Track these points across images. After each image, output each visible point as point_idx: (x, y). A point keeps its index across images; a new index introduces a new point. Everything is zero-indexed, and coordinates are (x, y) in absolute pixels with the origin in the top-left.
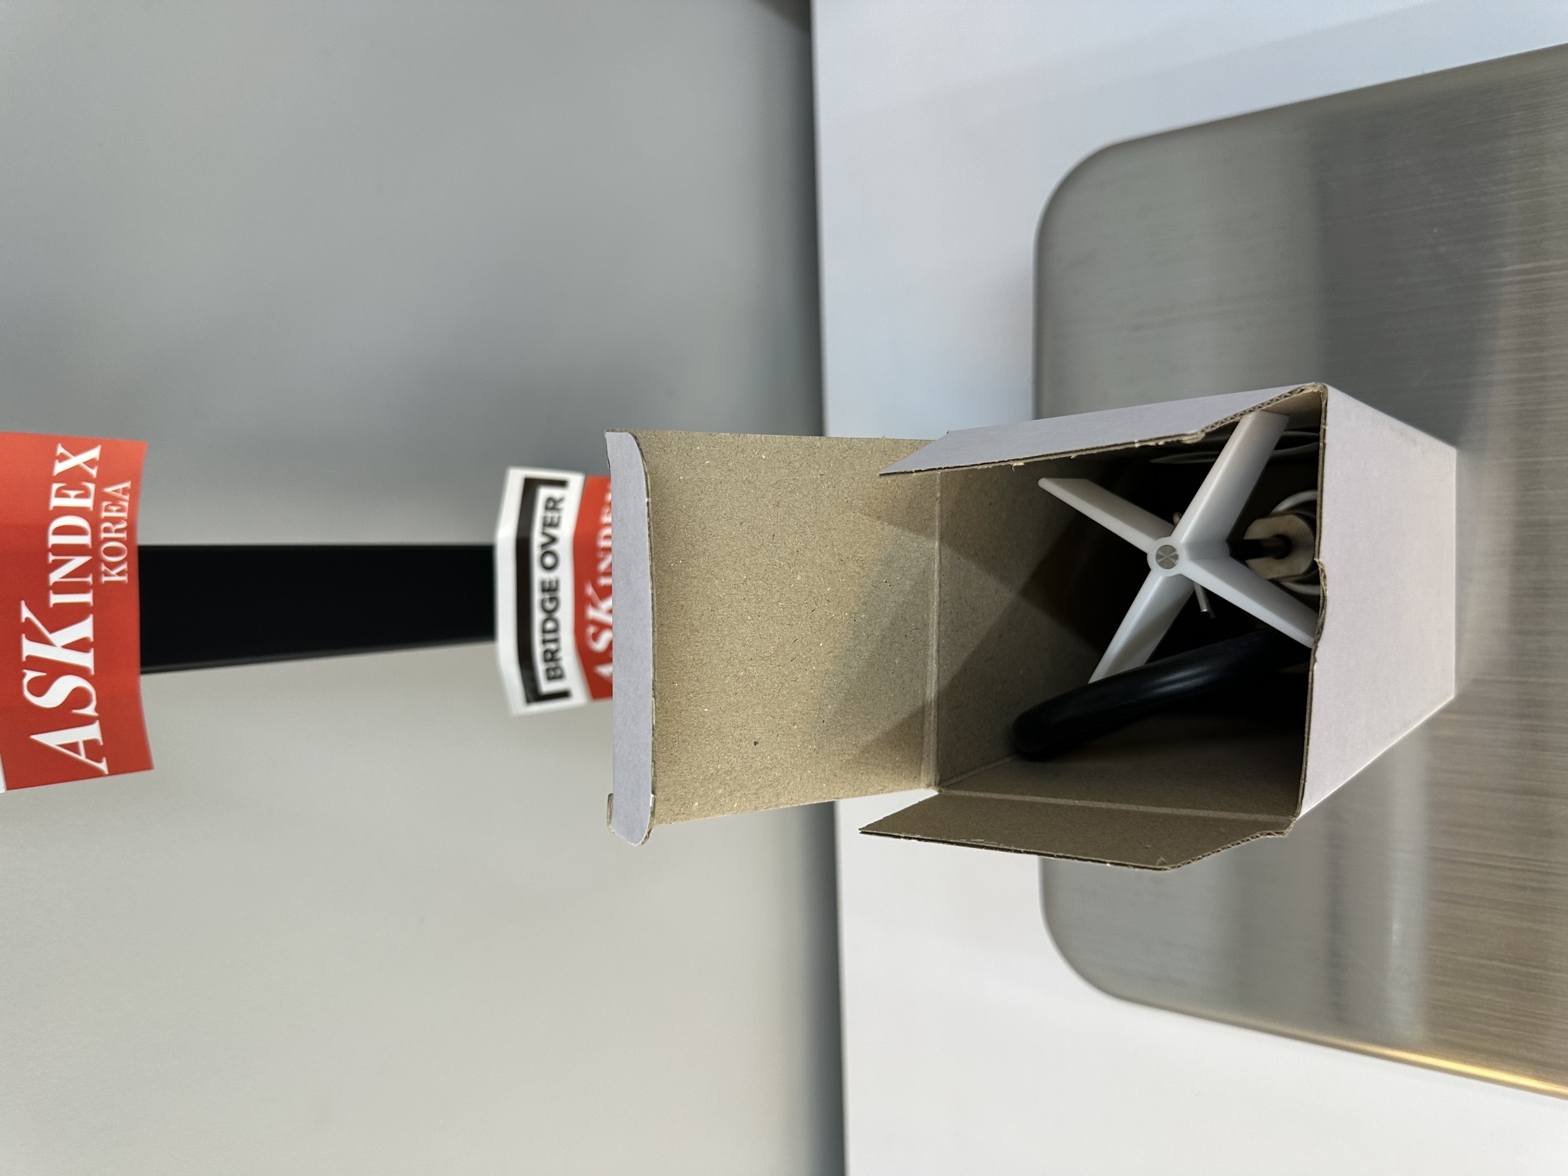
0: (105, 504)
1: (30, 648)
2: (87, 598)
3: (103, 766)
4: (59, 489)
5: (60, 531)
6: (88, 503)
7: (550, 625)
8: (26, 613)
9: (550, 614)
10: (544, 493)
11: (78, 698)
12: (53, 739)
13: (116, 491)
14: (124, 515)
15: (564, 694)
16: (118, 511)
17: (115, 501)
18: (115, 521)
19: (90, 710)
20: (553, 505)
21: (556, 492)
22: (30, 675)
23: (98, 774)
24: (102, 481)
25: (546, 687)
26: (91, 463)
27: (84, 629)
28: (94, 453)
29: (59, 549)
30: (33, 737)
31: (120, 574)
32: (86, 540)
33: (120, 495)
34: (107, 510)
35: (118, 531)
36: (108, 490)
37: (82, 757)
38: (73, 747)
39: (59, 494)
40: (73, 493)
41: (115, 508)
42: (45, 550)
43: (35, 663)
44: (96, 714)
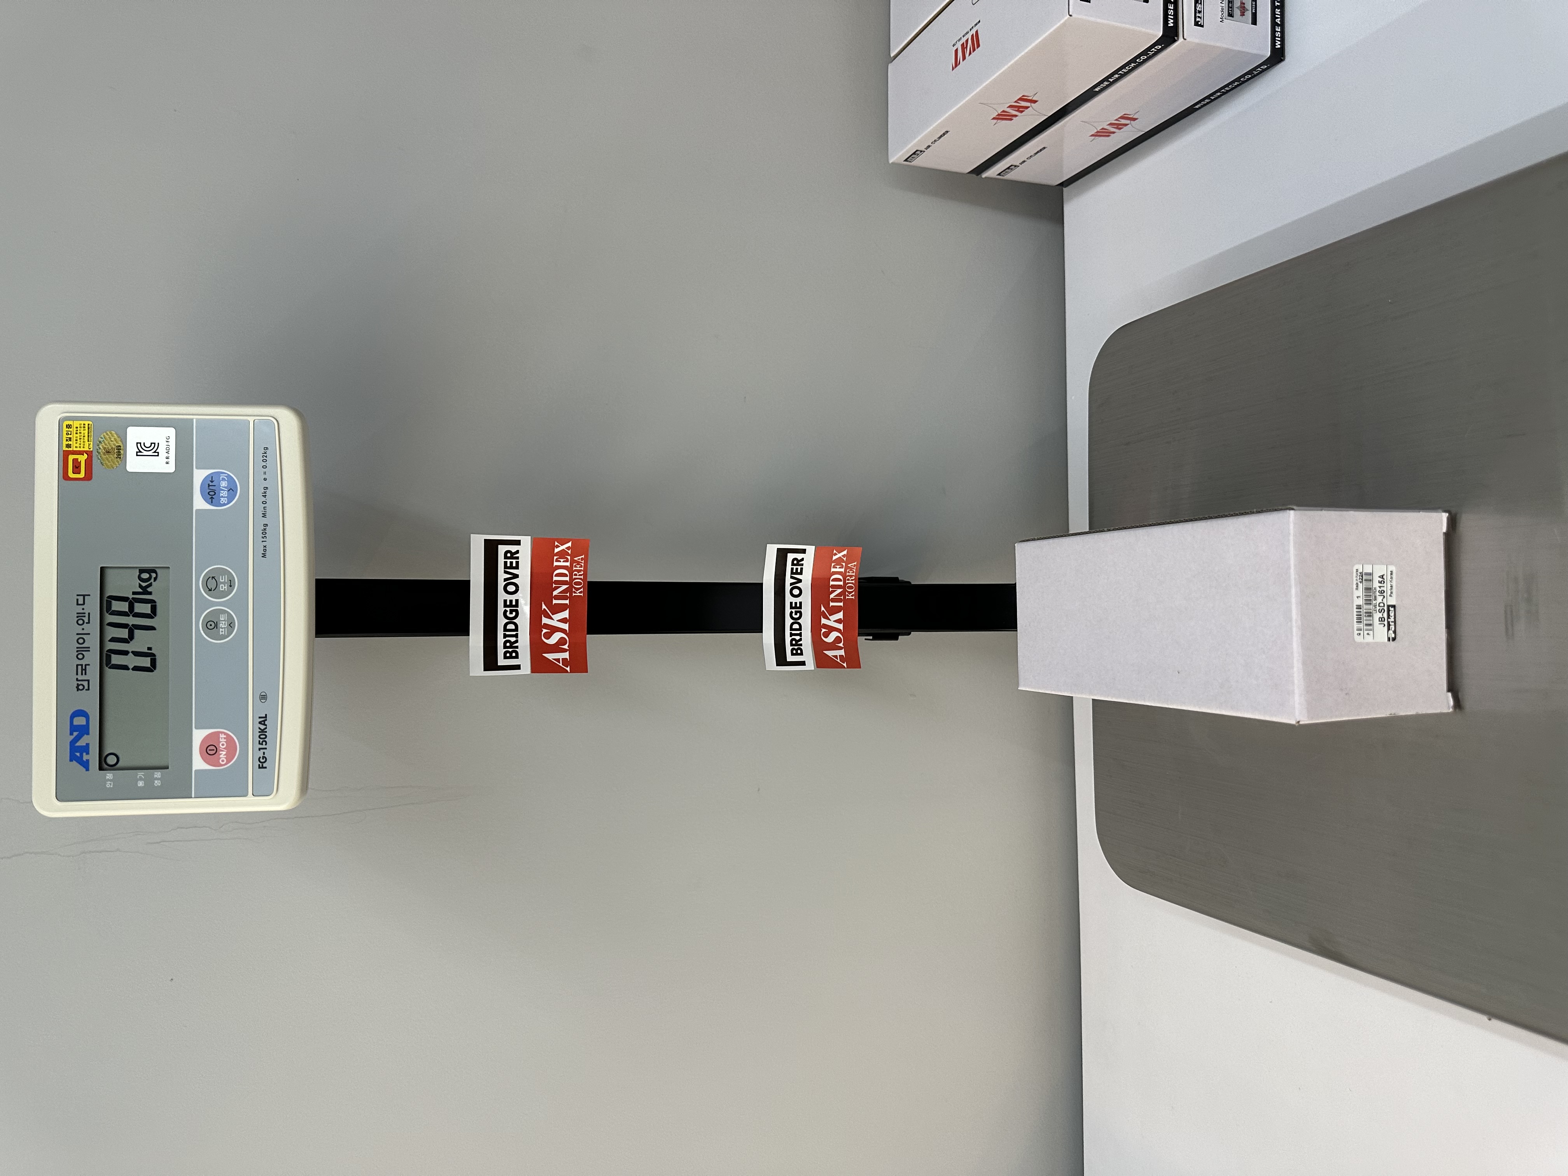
0: (574, 564)
1: (545, 620)
2: (567, 602)
3: (568, 669)
4: (556, 559)
5: (557, 575)
6: (568, 564)
7: (796, 626)
8: (544, 607)
9: (796, 621)
10: (791, 557)
11: (562, 641)
12: (550, 656)
13: (579, 559)
14: (582, 569)
15: (803, 663)
16: (579, 567)
17: (578, 563)
18: (579, 571)
19: (566, 647)
20: (798, 562)
21: (799, 556)
22: (545, 631)
23: (567, 671)
24: (573, 556)
25: (790, 658)
26: (568, 548)
27: (565, 614)
28: (569, 544)
29: (557, 582)
30: (543, 655)
31: (579, 593)
32: (567, 579)
33: (580, 561)
34: (575, 567)
35: (579, 575)
36: (575, 559)
37: (561, 665)
38: (558, 660)
39: (557, 561)
40: (562, 560)
41: (578, 566)
42: (552, 582)
43: (547, 626)
44: (568, 649)
